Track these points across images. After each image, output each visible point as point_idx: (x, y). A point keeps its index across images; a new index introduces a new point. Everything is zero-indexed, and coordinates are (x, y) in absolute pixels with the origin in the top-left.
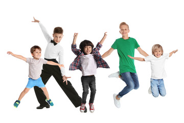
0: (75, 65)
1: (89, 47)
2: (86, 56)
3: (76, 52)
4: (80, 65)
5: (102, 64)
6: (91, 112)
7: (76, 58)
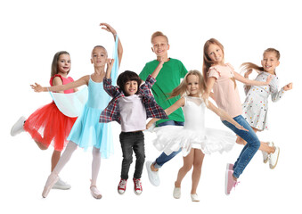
0: (108, 114)
1: (133, 82)
2: (128, 98)
3: (112, 92)
4: (119, 114)
5: (156, 112)
6: (137, 194)
7: (112, 101)
